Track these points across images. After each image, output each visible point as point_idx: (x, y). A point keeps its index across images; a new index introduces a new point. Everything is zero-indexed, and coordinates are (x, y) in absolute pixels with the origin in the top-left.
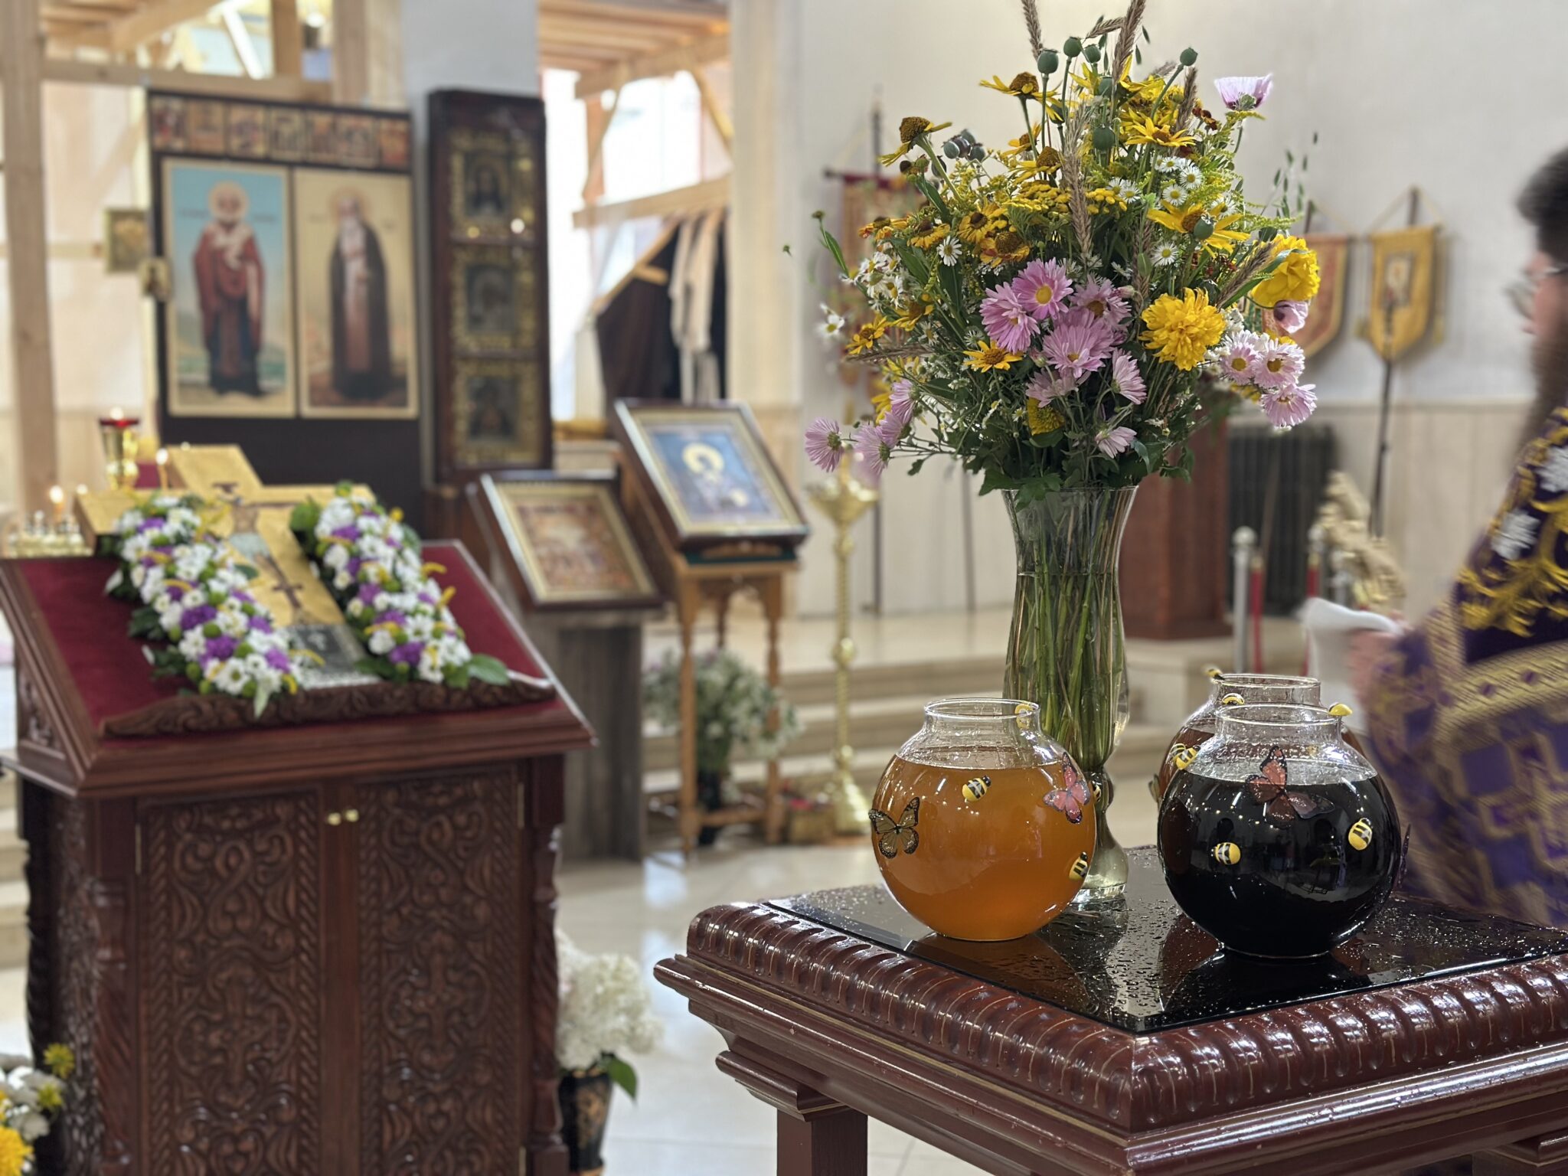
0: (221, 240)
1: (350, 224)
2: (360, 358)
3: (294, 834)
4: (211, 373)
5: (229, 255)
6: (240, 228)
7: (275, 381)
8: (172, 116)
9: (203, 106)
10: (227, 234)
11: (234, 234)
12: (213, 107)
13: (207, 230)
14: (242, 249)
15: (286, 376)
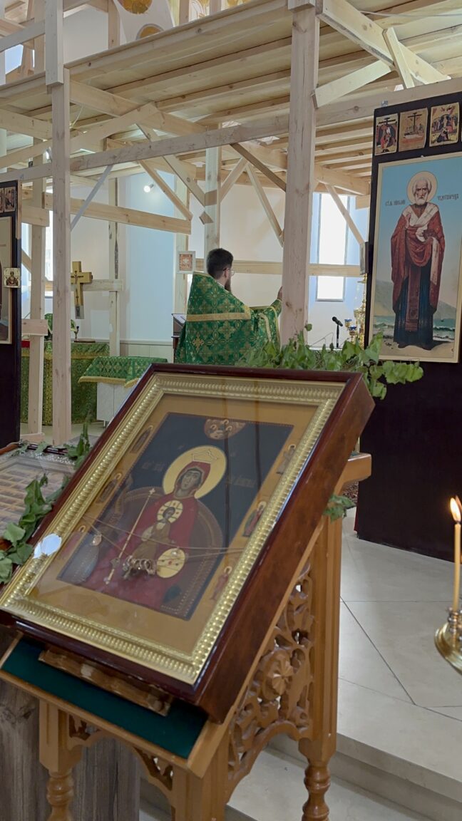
0: (413, 221)
4: (396, 327)
5: (420, 231)
6: (428, 208)
7: (444, 334)
8: (388, 126)
9: (411, 113)
10: (419, 217)
11: (424, 214)
12: (420, 111)
13: (405, 215)
14: (428, 226)
15: (454, 330)
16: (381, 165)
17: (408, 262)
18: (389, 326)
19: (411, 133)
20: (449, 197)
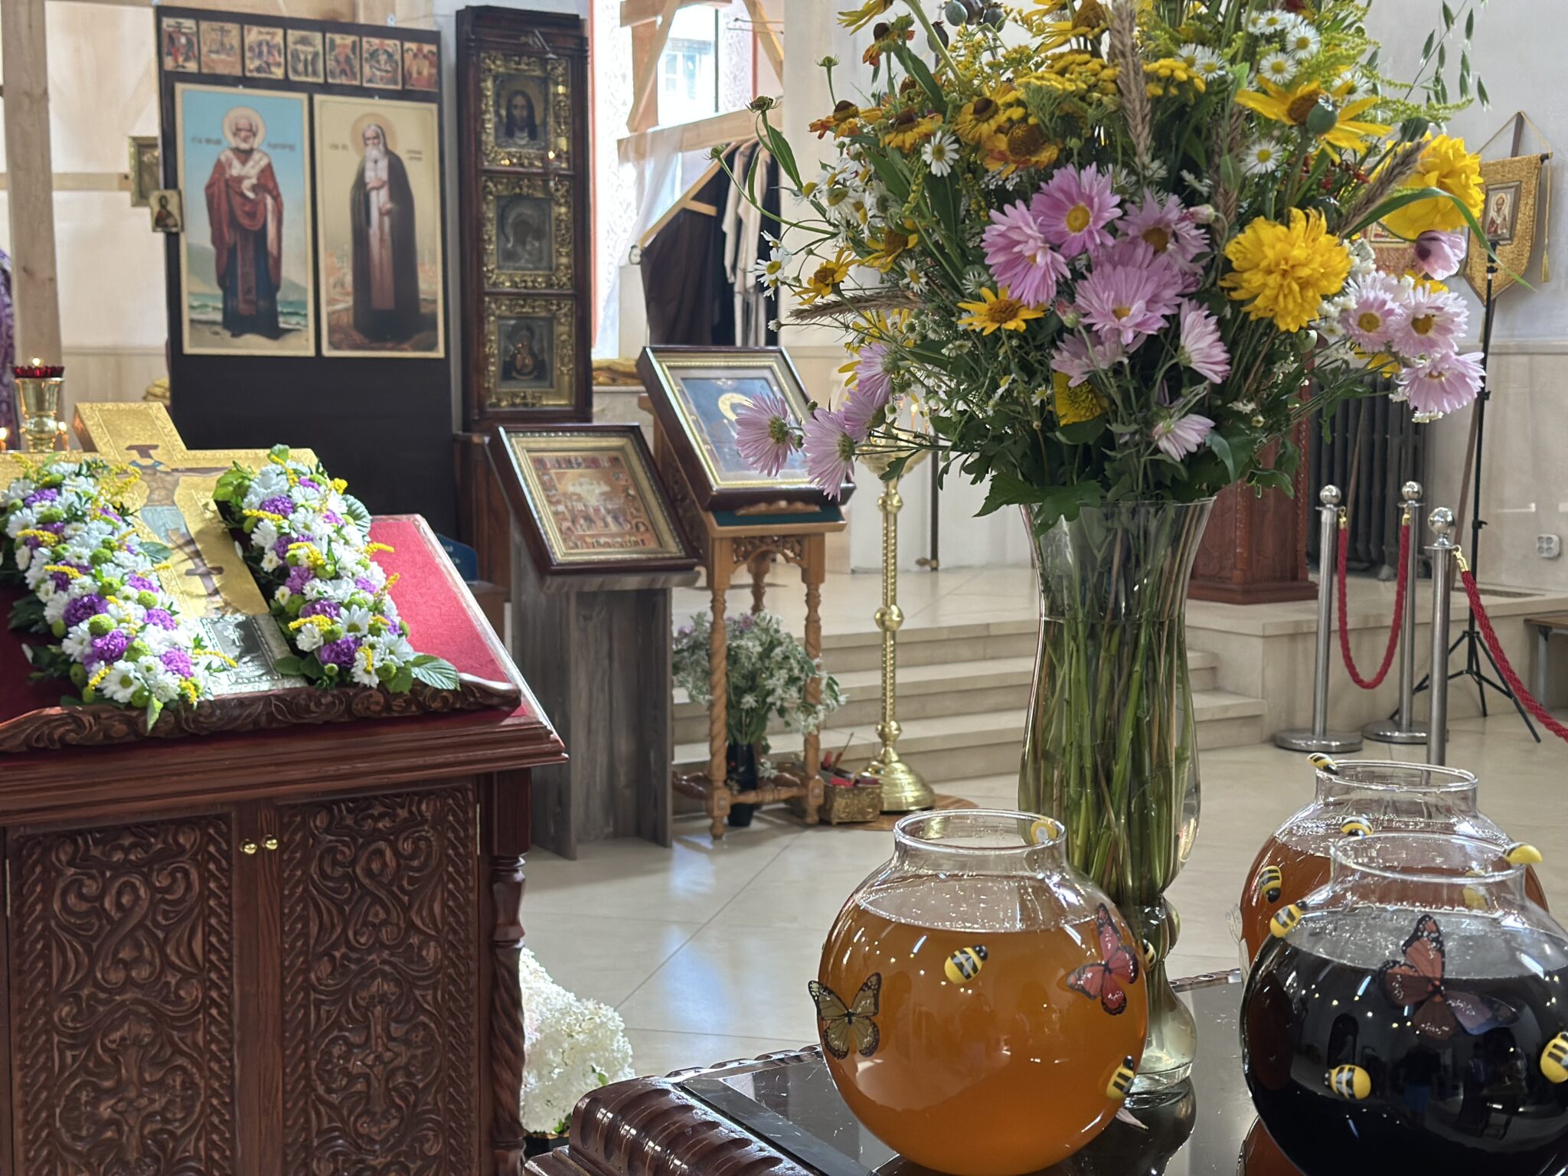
0: (236, 169)
1: (374, 152)
2: (384, 297)
3: (202, 867)
4: (225, 311)
5: (246, 185)
6: (256, 156)
7: (294, 320)
8: (185, 34)
9: (216, 25)
10: (244, 163)
11: (251, 163)
12: (228, 26)
13: (223, 158)
14: (258, 179)
15: (305, 316)
16: (180, 87)
17: (234, 223)
18: (215, 308)
19: (217, 52)
20: (284, 146)
